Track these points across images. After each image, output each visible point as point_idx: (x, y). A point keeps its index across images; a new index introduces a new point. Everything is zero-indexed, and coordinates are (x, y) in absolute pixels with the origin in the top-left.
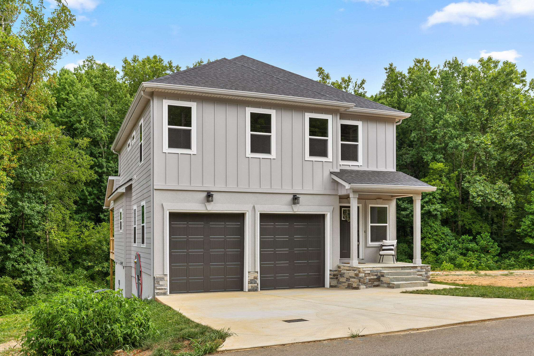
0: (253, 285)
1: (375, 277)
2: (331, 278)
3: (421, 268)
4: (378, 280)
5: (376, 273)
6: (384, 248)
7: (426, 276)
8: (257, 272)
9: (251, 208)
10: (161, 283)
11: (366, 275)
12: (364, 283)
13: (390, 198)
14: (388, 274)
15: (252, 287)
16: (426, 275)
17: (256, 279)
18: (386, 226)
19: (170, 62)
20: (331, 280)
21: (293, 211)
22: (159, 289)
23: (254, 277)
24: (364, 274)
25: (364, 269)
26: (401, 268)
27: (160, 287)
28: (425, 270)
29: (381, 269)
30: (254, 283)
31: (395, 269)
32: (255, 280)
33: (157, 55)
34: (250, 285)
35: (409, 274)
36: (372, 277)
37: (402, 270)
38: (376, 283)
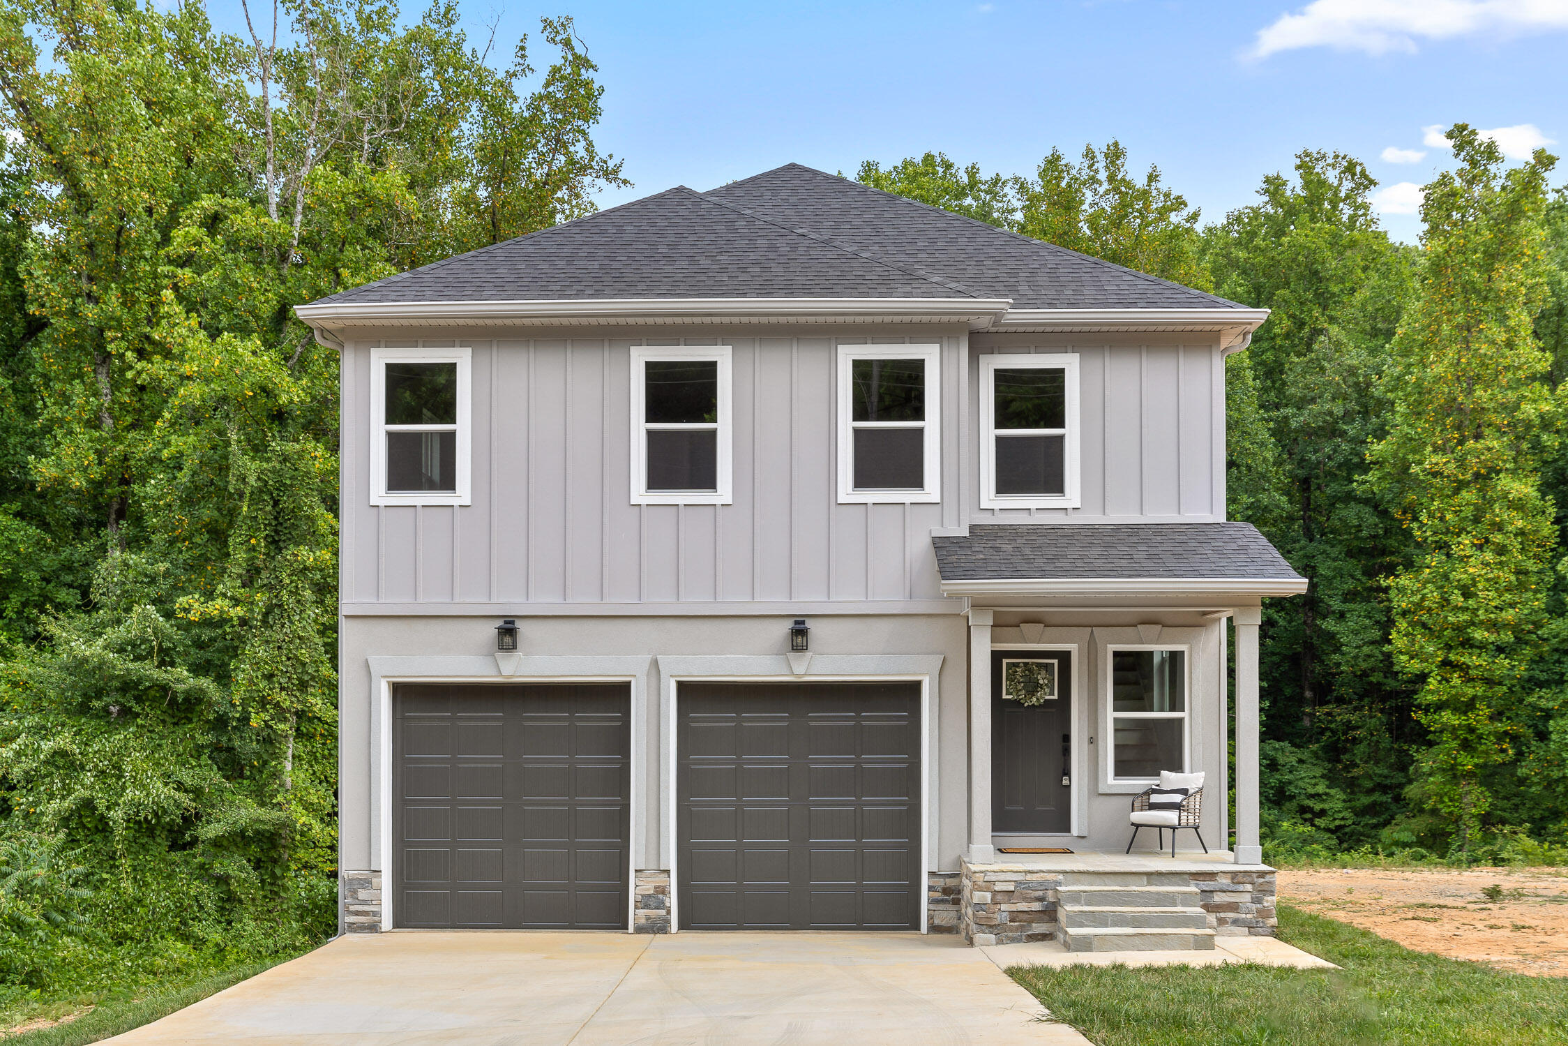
0: (653, 913)
1: (1036, 906)
2: (932, 901)
3: (1233, 878)
4: (1046, 918)
5: (1041, 893)
6: (1155, 798)
7: (1258, 911)
8: (668, 872)
9: (646, 666)
10: (362, 894)
11: (999, 897)
12: (991, 926)
13: (1201, 620)
14: (1075, 898)
15: (648, 917)
16: (1254, 906)
17: (663, 893)
18: (1181, 720)
19: (973, 167)
20: (932, 907)
21: (792, 674)
22: (357, 913)
23: (656, 887)
24: (989, 896)
25: (992, 877)
26: (1145, 878)
27: (360, 908)
28: (1249, 887)
29: (1061, 877)
30: (657, 908)
31: (1119, 878)
32: (660, 896)
33: (935, 153)
34: (641, 912)
35: (1169, 899)
36: (1023, 906)
37: (1149, 884)
38: (1039, 928)
